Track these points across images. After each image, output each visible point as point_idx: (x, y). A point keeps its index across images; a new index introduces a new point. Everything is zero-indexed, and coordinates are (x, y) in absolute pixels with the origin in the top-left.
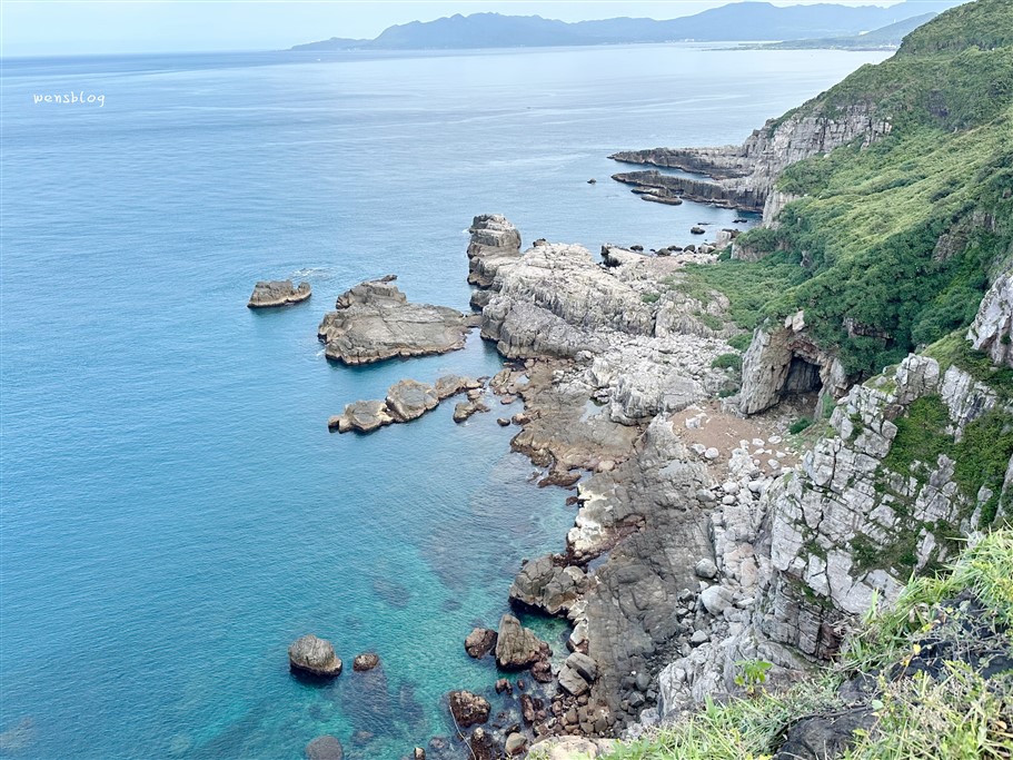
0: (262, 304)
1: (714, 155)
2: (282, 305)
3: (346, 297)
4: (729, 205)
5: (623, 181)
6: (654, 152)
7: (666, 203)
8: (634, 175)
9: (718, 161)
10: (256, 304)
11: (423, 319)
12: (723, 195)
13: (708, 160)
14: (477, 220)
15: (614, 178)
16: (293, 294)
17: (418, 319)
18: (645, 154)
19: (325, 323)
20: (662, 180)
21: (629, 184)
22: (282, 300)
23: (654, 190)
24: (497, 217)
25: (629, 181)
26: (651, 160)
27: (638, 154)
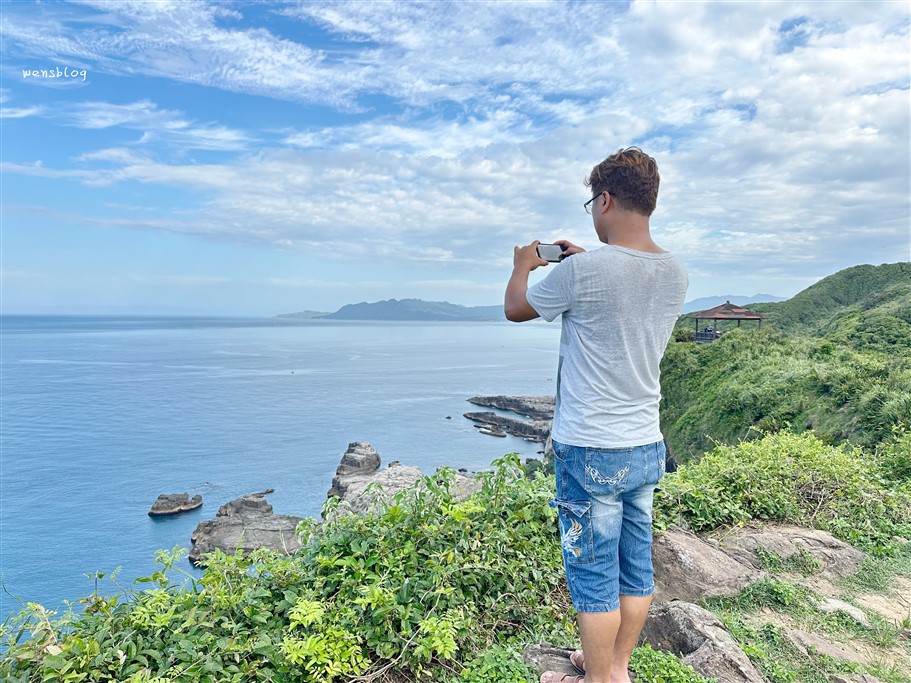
0: (159, 512)
1: (535, 403)
2: (176, 513)
3: (225, 507)
4: (538, 439)
5: (470, 418)
6: (496, 398)
7: (494, 435)
8: (478, 414)
9: (537, 407)
10: (155, 512)
11: (276, 528)
12: (535, 432)
13: (531, 406)
14: (351, 445)
15: (465, 416)
16: (186, 504)
17: (272, 528)
18: (490, 399)
19: (198, 531)
20: (496, 419)
21: (474, 420)
22: (176, 509)
23: (488, 426)
24: (363, 444)
25: (475, 418)
26: (494, 404)
27: (485, 399)
